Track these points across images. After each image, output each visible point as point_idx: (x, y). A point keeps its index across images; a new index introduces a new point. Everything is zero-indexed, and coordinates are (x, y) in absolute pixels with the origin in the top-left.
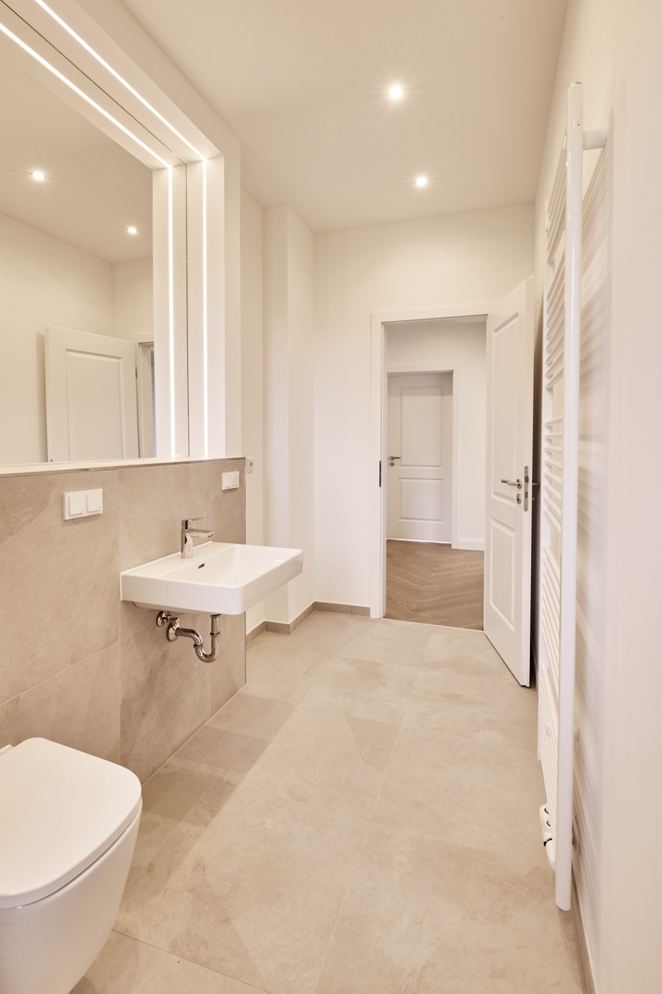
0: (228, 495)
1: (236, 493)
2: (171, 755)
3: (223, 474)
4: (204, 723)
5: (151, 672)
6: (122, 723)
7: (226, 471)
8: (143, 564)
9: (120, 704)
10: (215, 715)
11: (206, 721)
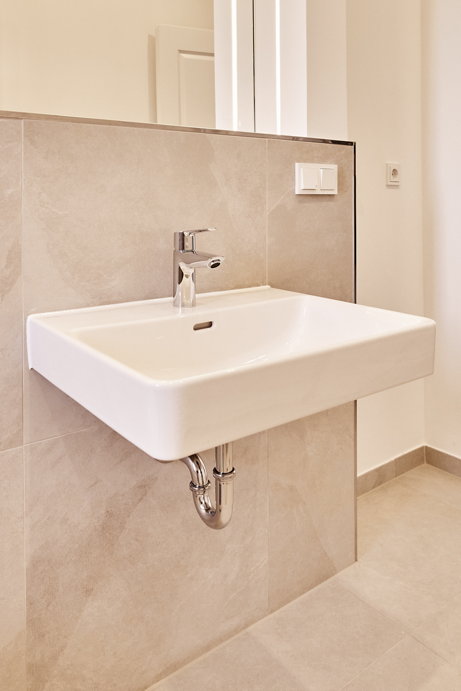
0: (313, 205)
1: (331, 204)
2: (158, 678)
3: (297, 164)
4: (247, 626)
5: (109, 514)
6: (30, 603)
7: (306, 161)
8: (88, 306)
9: (25, 564)
10: (276, 613)
11: (253, 622)
